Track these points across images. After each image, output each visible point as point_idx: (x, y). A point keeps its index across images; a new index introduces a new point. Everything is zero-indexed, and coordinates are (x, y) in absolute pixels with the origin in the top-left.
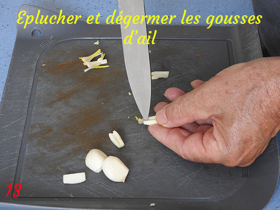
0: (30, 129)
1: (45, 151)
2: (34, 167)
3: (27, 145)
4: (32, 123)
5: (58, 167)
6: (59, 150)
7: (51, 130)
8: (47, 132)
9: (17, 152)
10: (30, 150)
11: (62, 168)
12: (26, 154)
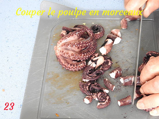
0: (47, 75)
1: (55, 89)
2: (50, 99)
3: (46, 85)
4: (48, 71)
5: (62, 99)
6: (62, 89)
7: (59, 76)
8: (56, 77)
9: (40, 89)
10: (47, 89)
11: (64, 100)
12: (45, 91)
